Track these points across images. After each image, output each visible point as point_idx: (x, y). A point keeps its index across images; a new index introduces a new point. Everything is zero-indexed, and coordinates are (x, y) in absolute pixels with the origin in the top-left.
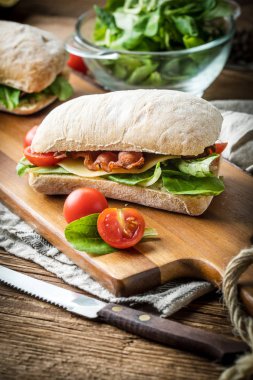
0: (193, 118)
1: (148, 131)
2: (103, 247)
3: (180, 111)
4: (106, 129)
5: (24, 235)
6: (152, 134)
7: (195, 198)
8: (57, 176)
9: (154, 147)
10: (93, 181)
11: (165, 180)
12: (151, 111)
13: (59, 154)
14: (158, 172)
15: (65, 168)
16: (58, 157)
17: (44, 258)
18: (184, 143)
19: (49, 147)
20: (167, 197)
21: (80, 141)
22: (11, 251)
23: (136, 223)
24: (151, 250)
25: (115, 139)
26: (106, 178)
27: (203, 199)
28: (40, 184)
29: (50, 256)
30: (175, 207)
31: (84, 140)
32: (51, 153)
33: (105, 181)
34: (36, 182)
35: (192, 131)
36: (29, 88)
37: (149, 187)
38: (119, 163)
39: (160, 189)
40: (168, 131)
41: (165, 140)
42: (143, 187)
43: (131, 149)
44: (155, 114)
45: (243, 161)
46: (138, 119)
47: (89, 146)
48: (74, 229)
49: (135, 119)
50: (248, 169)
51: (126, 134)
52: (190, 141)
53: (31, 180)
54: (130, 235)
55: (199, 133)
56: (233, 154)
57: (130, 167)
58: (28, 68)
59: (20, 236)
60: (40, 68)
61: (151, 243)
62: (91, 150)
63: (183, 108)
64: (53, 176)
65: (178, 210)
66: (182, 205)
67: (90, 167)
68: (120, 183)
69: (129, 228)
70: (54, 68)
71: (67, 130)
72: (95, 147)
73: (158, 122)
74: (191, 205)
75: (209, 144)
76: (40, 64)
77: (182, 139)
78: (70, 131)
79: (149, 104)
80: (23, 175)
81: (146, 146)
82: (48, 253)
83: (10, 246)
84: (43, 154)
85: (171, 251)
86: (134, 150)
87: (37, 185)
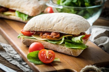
0: (78, 22)
1: (61, 25)
2: (40, 62)
3: (74, 19)
4: (48, 24)
5: (16, 58)
6: (63, 26)
7: (75, 50)
8: (30, 39)
9: (63, 31)
10: (42, 41)
11: (66, 43)
12: (63, 19)
13: (32, 32)
14: (63, 39)
15: (34, 37)
16: (31, 33)
17: (21, 65)
18: (73, 30)
19: (29, 29)
20: (66, 49)
21: (39, 28)
22: (11, 62)
23: (52, 55)
24: (56, 65)
25: (50, 27)
26: (46, 41)
27: (78, 50)
28: (24, 41)
29: (23, 65)
30: (68, 53)
31: (40, 27)
32: (29, 31)
33: (46, 42)
34: (23, 41)
35: (76, 26)
36: (31, 14)
37: (60, 45)
38: (51, 36)
39: (64, 46)
40: (68, 25)
41: (67, 28)
42: (58, 45)
43: (55, 31)
44: (65, 20)
45: (98, 43)
46: (59, 21)
47: (42, 29)
48: (31, 55)
49: (58, 21)
50: (99, 45)
51: (54, 26)
52: (75, 29)
53: (22, 40)
54: (49, 59)
55: (79, 27)
56: (95, 40)
57: (54, 37)
58: (31, 8)
59: (14, 57)
60: (35, 8)
61: (57, 63)
62: (42, 31)
63: (75, 19)
64: (29, 39)
65: (69, 54)
66: (71, 52)
67: (41, 37)
68: (51, 43)
69: (50, 57)
70: (40, 9)
71: (35, 24)
72: (44, 30)
73: (65, 22)
74: (74, 52)
75: (82, 32)
76: (36, 7)
77: (73, 29)
78: (36, 24)
79: (63, 17)
80: (19, 38)
81: (60, 30)
82: (23, 64)
83: (11, 61)
84: (27, 31)
85: (63, 66)
86: (56, 31)
87: (24, 42)
